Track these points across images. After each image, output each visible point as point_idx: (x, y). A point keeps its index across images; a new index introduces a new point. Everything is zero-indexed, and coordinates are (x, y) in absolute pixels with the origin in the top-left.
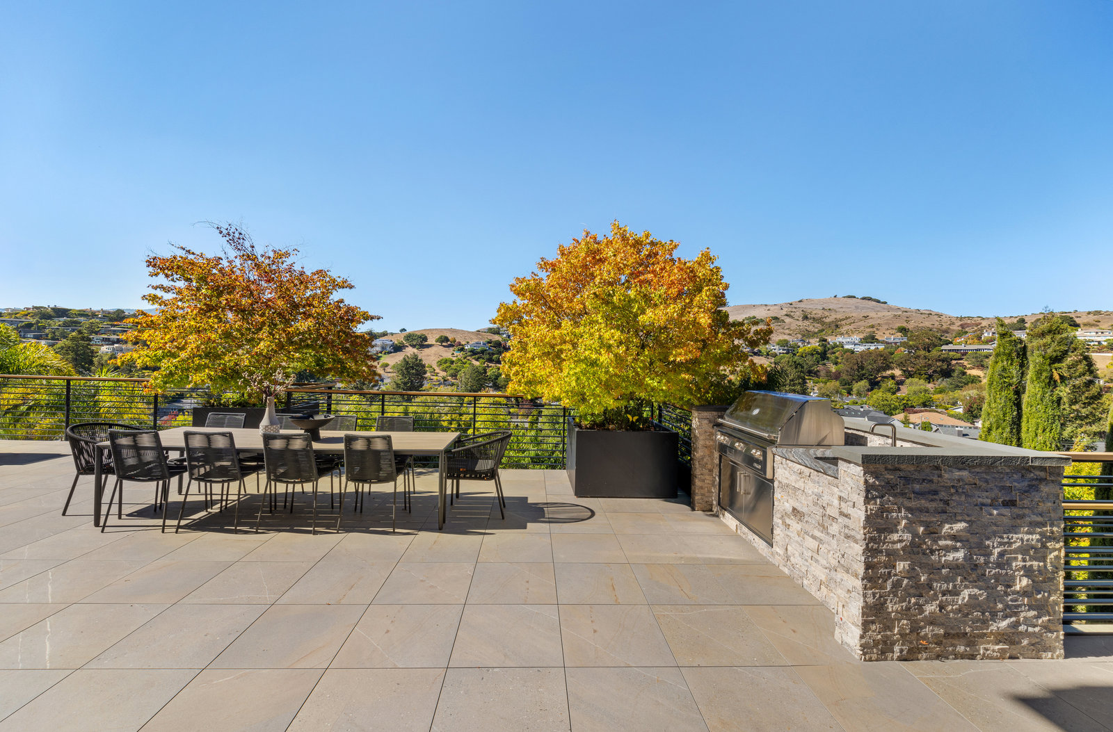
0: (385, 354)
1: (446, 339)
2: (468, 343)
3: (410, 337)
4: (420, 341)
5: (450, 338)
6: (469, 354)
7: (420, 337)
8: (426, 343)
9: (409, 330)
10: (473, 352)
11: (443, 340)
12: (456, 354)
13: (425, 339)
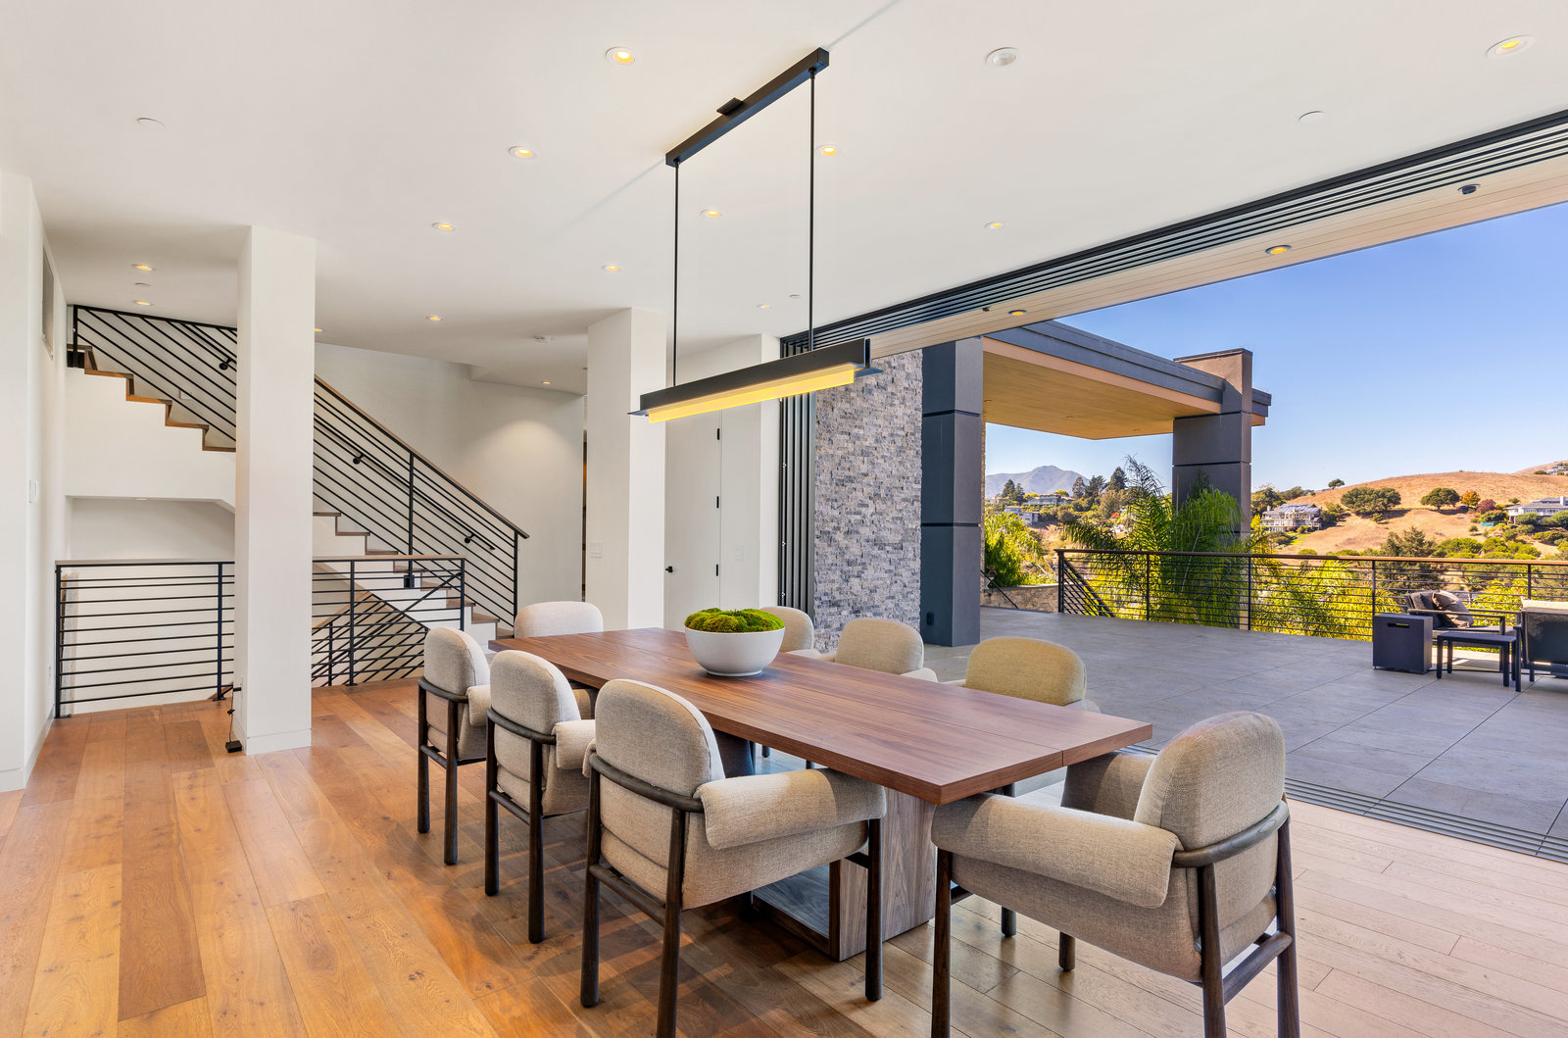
0: (1303, 532)
1: (1454, 497)
2: (1516, 502)
3: (1355, 497)
4: (1383, 504)
5: (1461, 493)
6: (1525, 527)
7: (1383, 496)
8: (1397, 507)
9: (1352, 481)
10: (1536, 525)
11: (1444, 500)
12: (1482, 528)
13: (1395, 499)
